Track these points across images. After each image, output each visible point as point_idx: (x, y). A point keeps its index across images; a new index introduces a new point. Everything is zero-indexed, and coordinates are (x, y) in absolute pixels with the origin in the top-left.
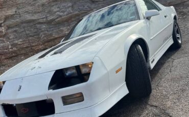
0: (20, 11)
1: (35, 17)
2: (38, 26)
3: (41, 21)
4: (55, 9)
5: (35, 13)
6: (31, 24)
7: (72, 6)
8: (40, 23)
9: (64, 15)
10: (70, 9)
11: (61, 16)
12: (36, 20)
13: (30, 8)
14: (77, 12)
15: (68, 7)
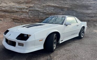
0: (35, 6)
1: (39, 10)
2: (40, 13)
3: (41, 11)
4: (47, 9)
5: (40, 8)
6: (38, 12)
7: (54, 10)
8: (40, 12)
9: (50, 12)
10: (52, 10)
11: (48, 12)
12: (39, 11)
13: (39, 6)
14: (54, 12)
15: (52, 9)
